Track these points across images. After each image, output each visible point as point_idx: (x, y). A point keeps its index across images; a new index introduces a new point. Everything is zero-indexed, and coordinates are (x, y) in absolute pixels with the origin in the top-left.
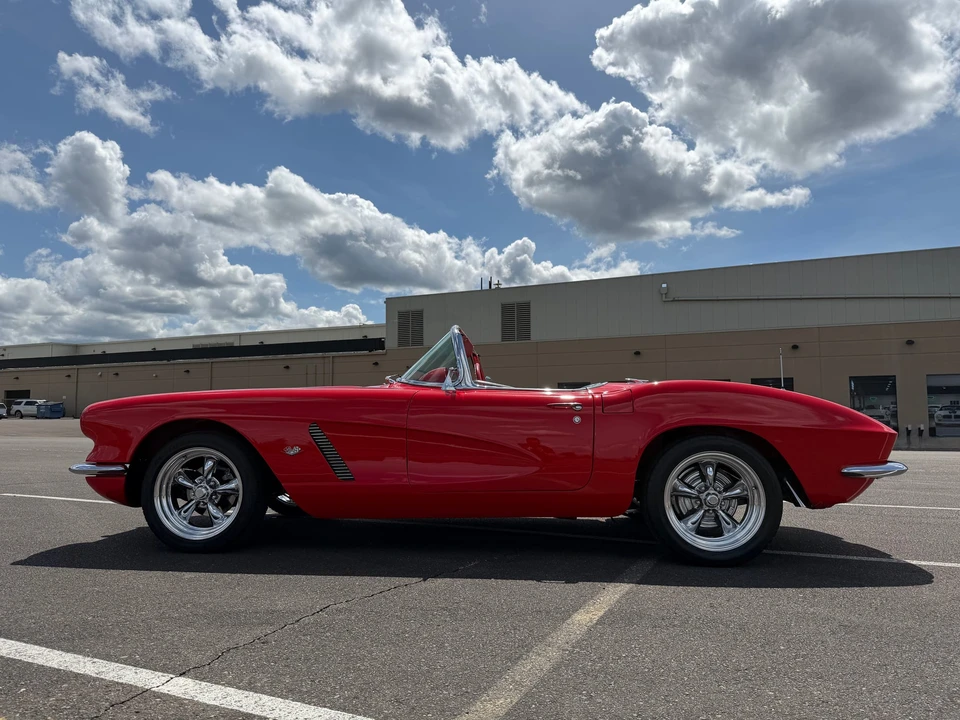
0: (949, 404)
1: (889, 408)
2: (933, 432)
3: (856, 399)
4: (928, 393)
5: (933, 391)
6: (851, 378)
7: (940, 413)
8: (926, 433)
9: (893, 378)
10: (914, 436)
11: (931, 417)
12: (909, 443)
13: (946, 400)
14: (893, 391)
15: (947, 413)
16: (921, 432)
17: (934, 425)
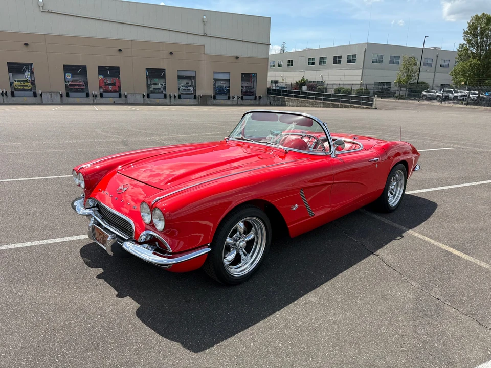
0: (185, 84)
1: (162, 85)
2: (180, 97)
3: (149, 80)
4: (178, 78)
5: (180, 77)
6: (147, 69)
7: (182, 88)
8: (177, 97)
9: (164, 70)
10: (173, 98)
11: (179, 89)
12: (170, 101)
13: (184, 82)
14: (164, 77)
15: (184, 88)
16: (175, 96)
17: (180, 93)
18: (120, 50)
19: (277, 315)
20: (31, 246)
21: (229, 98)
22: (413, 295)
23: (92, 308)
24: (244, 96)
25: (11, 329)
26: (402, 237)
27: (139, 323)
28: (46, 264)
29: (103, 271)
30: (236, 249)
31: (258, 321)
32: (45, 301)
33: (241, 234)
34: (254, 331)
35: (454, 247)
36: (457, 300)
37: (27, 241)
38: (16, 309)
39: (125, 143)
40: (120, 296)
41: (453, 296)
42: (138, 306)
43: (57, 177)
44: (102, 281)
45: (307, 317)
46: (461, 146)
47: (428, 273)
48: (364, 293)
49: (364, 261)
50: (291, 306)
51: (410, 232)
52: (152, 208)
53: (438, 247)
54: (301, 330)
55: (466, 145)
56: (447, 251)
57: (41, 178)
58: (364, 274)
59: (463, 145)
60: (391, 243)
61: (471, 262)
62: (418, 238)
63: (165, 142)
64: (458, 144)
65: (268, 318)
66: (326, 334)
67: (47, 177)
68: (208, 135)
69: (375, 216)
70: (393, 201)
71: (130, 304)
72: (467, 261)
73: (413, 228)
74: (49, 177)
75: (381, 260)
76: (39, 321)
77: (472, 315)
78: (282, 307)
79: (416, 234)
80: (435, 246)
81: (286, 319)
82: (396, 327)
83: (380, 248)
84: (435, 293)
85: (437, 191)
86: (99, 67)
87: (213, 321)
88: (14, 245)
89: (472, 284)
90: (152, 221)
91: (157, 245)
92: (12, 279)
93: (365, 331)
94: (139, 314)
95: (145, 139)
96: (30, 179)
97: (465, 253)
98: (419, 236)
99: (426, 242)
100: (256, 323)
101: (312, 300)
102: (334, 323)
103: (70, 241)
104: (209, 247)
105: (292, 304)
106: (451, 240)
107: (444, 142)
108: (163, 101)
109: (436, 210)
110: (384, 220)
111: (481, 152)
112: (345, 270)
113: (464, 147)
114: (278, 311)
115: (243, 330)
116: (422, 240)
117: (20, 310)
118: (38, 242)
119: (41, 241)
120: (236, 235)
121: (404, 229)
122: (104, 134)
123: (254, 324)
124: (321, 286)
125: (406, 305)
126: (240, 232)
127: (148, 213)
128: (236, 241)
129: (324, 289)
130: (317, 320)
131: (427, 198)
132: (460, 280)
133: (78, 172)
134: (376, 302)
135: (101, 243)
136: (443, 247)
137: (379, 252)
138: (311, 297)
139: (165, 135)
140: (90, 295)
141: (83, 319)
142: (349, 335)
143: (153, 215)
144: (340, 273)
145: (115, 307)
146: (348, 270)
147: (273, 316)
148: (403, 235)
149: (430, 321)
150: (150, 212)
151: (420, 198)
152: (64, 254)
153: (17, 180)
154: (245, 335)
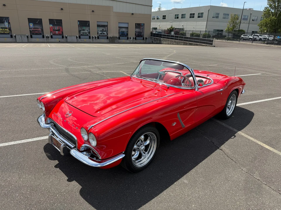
1: (88, 30)
2: (98, 38)
3: (80, 27)
5: (98, 26)
6: (79, 21)
8: (97, 38)
9: (89, 22)
10: (94, 38)
11: (98, 33)
12: (93, 41)
13: (101, 29)
14: (89, 26)
15: (101, 32)
17: (98, 36)
18: (62, 9)
19: (165, 192)
20: (14, 145)
21: (128, 39)
22: (244, 177)
23: (53, 189)
24: (137, 38)
25: (4, 205)
26: (235, 136)
27: (82, 200)
28: (24, 157)
29: (58, 162)
30: (139, 151)
31: (154, 198)
32: (24, 184)
33: (142, 142)
34: (152, 204)
35: (265, 143)
36: (270, 180)
37: (11, 141)
38: (7, 190)
39: (67, 70)
40: (69, 180)
41: (267, 177)
42: (81, 187)
43: (27, 95)
44: (58, 169)
45: (182, 194)
46: (265, 73)
47: (252, 162)
48: (215, 176)
49: (214, 154)
50: (173, 186)
51: (240, 133)
52: (89, 132)
53: (256, 143)
54: (179, 203)
55: (268, 72)
56: (262, 146)
57: (18, 95)
58: (214, 162)
59: (266, 72)
60: (229, 140)
61: (276, 154)
62: (244, 137)
63: (91, 69)
64: (263, 71)
65: (159, 195)
66: (194, 206)
67: (21, 95)
68: (117, 65)
69: (218, 121)
70: (229, 112)
71: (76, 186)
72: (274, 153)
73: (241, 130)
74: (23, 95)
75: (223, 153)
76: (21, 199)
77: (279, 191)
78: (167, 187)
79: (243, 134)
80: (254, 142)
81: (170, 196)
82: (235, 200)
83: (222, 145)
84: (256, 175)
85: (253, 104)
86: (50, 20)
87: (126, 198)
88: (3, 144)
89: (278, 169)
90: (88, 139)
91: (92, 152)
92: (3, 169)
93: (217, 203)
94: (82, 193)
95: (79, 67)
96: (11, 96)
97: (272, 148)
98: (245, 136)
99: (249, 140)
100: (152, 199)
101: (185, 182)
102: (199, 197)
103: (38, 140)
104: (124, 153)
105: (173, 185)
106: (264, 138)
107: (255, 70)
108: (88, 40)
109: (254, 117)
110: (224, 124)
111: (277, 77)
112: (203, 160)
113: (267, 73)
114: (165, 190)
115: (145, 204)
116: (247, 138)
117: (9, 191)
118: (18, 141)
119: (20, 141)
120: (139, 142)
121: (236, 130)
122: (55, 64)
123: (151, 200)
124: (189, 172)
125: (241, 184)
126: (141, 140)
127: (86, 135)
128: (139, 146)
129: (191, 174)
130: (188, 196)
131: (248, 109)
132: (271, 166)
133: (40, 101)
134: (222, 183)
135: (56, 146)
136: (259, 143)
137: (222, 147)
138: (184, 180)
139: (91, 65)
140: (51, 180)
141: (48, 197)
142: (208, 206)
143: (89, 136)
144: (200, 162)
145: (67, 188)
146: (205, 160)
147: (162, 193)
148: (235, 135)
149: (255, 195)
150: (87, 134)
151: (244, 109)
152: (34, 150)
153: (3, 97)
154: (146, 207)
